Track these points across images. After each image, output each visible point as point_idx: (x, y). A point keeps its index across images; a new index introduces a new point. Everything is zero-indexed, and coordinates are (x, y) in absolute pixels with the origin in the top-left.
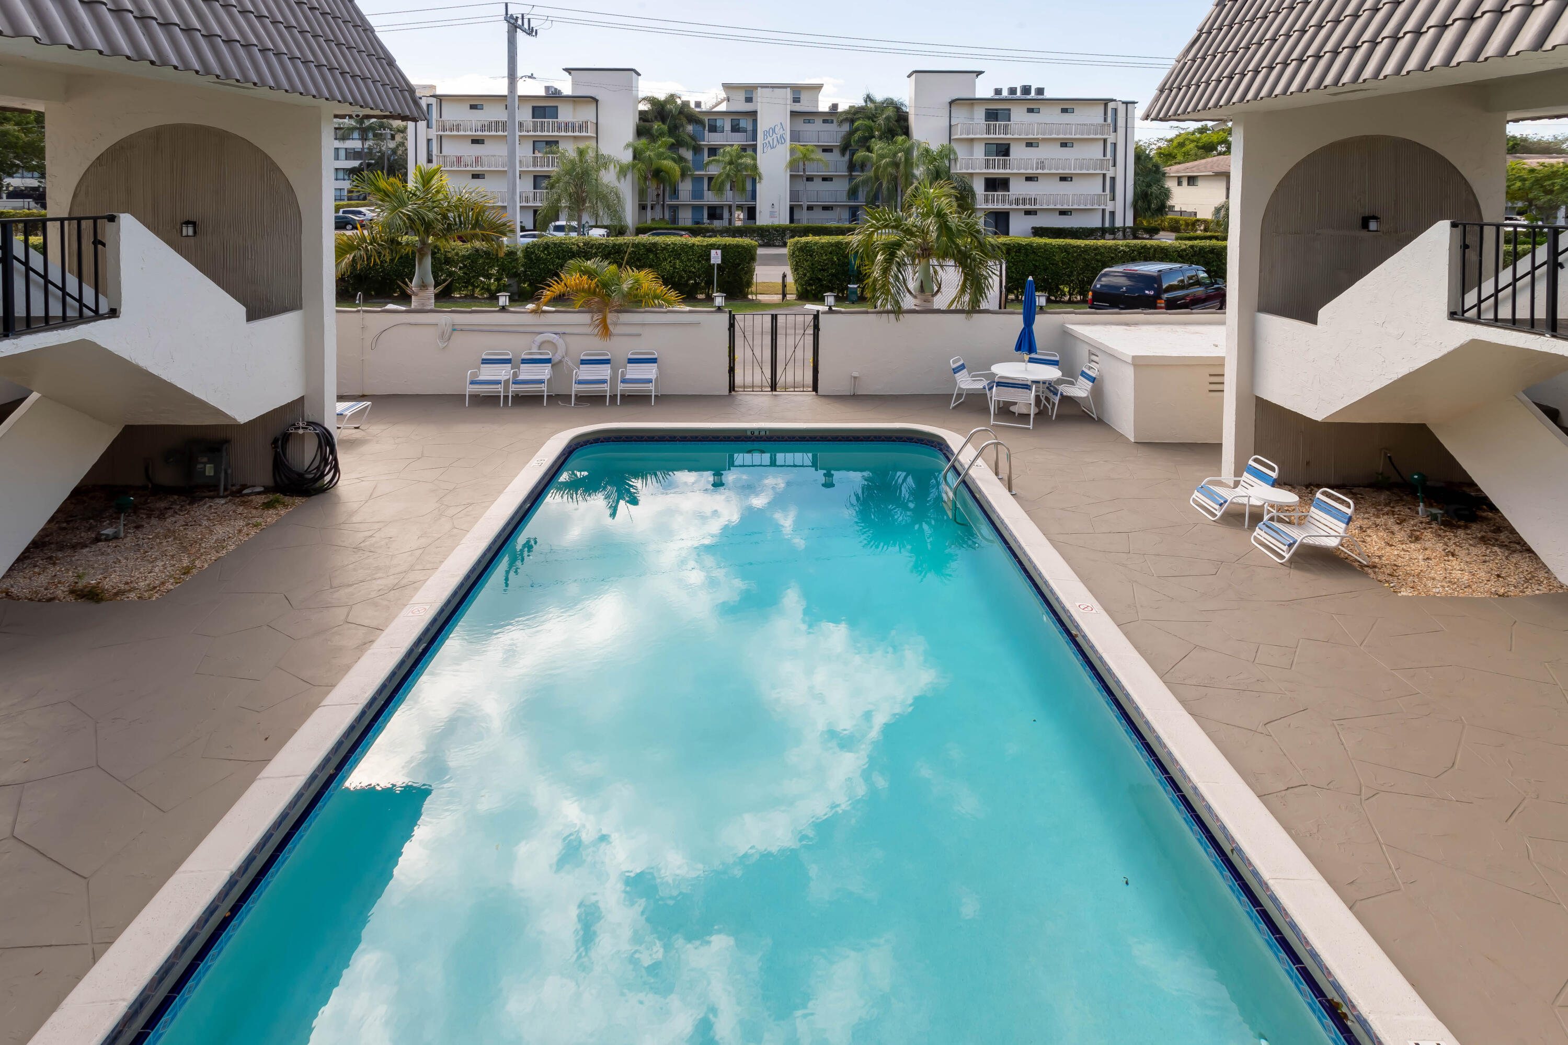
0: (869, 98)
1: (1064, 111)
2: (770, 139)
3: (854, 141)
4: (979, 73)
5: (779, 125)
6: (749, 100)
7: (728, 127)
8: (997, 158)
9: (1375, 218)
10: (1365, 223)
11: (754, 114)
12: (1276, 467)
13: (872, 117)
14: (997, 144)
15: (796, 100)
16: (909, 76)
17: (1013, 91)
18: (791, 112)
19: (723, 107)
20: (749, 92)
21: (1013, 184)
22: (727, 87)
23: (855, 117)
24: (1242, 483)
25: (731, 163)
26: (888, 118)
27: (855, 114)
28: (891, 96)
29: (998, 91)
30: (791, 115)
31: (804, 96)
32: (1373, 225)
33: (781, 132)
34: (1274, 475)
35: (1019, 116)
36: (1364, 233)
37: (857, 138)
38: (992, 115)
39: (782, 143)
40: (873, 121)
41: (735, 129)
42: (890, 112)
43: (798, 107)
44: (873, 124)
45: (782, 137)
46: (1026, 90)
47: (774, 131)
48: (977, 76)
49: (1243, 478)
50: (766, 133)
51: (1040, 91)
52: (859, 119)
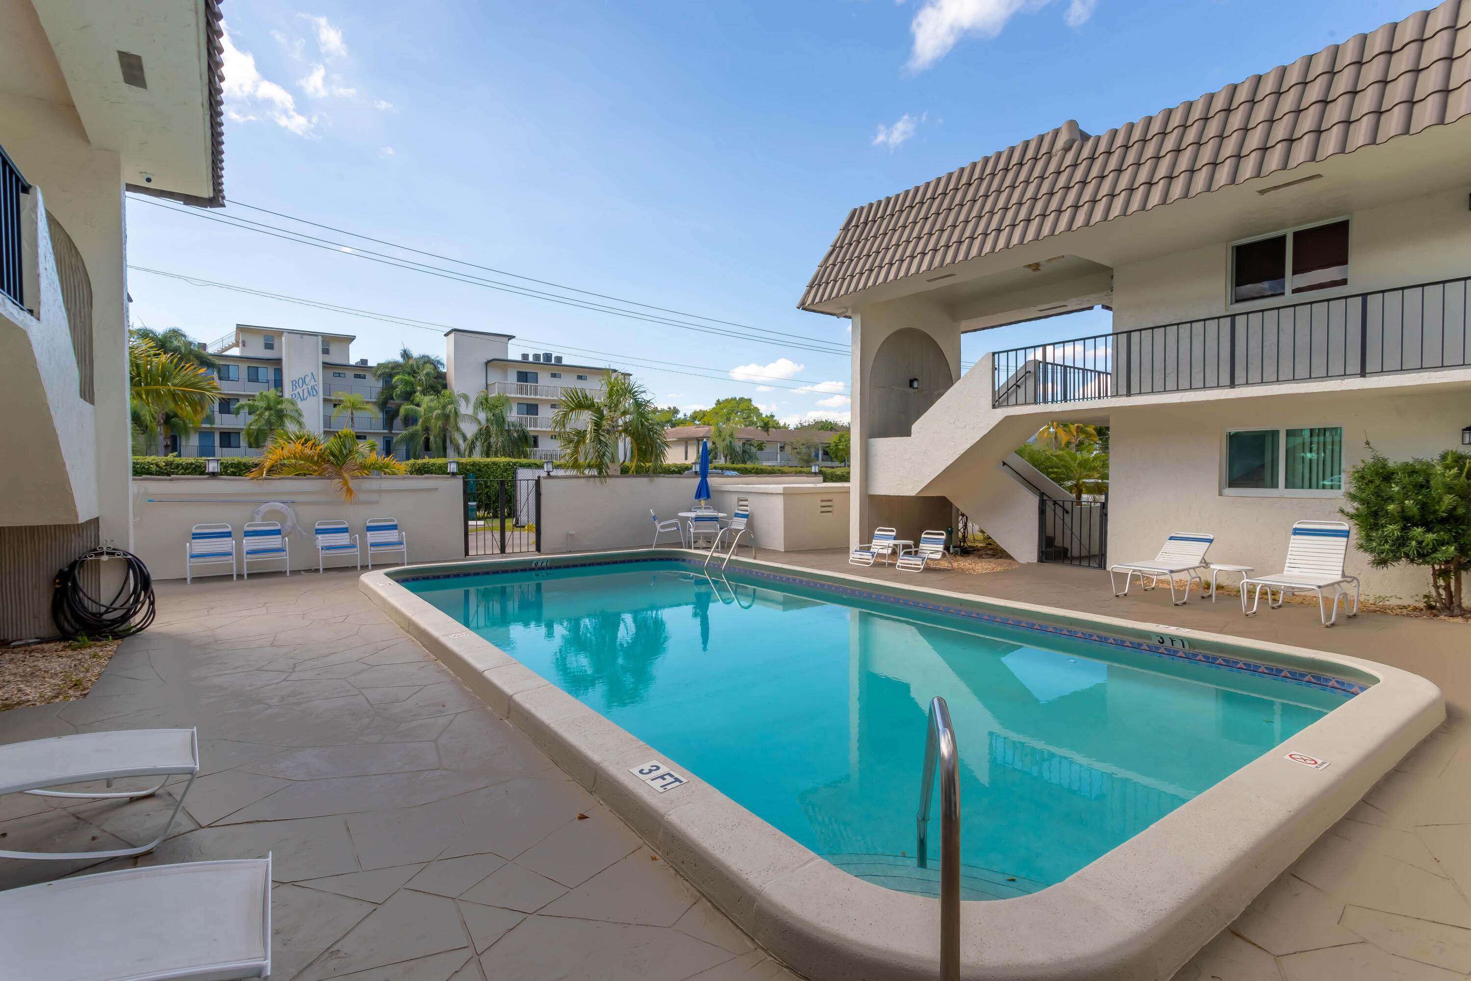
0: (406, 355)
1: (580, 378)
2: (299, 390)
3: (396, 395)
4: (511, 337)
5: (310, 375)
6: (269, 346)
7: (244, 375)
8: (529, 416)
9: (916, 379)
10: (911, 382)
11: (278, 361)
12: (894, 529)
13: (413, 372)
14: (527, 404)
15: (326, 351)
16: (446, 335)
17: (537, 357)
18: (324, 363)
19: (235, 352)
20: (271, 337)
21: (541, 442)
22: (242, 329)
23: (395, 371)
24: (873, 546)
25: (269, 408)
26: (428, 374)
27: (393, 368)
28: (426, 353)
29: (525, 356)
30: (323, 367)
31: (333, 348)
32: (915, 384)
33: (313, 383)
34: (894, 534)
35: (544, 379)
36: (911, 390)
37: (399, 392)
38: (523, 377)
39: (313, 395)
40: (414, 377)
41: (253, 376)
42: (429, 368)
43: (330, 359)
44: (412, 379)
45: (313, 388)
46: (548, 357)
47: (304, 381)
48: (509, 339)
49: (873, 543)
50: (295, 384)
51: (559, 359)
52: (398, 373)
